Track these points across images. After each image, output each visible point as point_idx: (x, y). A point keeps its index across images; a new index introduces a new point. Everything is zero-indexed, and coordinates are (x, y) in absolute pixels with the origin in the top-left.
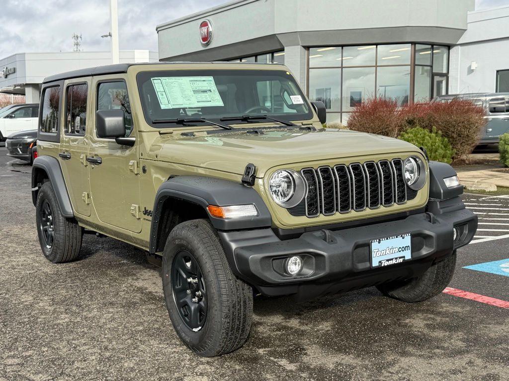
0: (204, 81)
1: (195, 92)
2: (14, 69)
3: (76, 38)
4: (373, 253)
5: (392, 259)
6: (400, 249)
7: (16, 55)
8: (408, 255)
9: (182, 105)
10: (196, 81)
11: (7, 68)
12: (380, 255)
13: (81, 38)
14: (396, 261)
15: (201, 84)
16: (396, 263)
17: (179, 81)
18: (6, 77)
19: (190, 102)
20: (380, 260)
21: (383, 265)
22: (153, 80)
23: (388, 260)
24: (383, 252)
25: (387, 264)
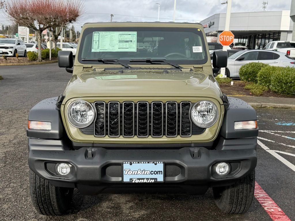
0: (130, 34)
1: (120, 41)
2: (214, 22)
3: (264, 4)
4: (124, 172)
5: (144, 179)
6: (152, 173)
7: (215, 15)
8: (160, 178)
9: (107, 50)
10: (124, 34)
11: (210, 22)
12: (131, 173)
13: (267, 3)
14: (147, 181)
15: (126, 36)
16: (147, 182)
17: (111, 34)
18: (210, 27)
19: (113, 48)
20: (131, 178)
21: (133, 182)
22: (94, 33)
23: (139, 179)
24: (134, 172)
25: (137, 181)
